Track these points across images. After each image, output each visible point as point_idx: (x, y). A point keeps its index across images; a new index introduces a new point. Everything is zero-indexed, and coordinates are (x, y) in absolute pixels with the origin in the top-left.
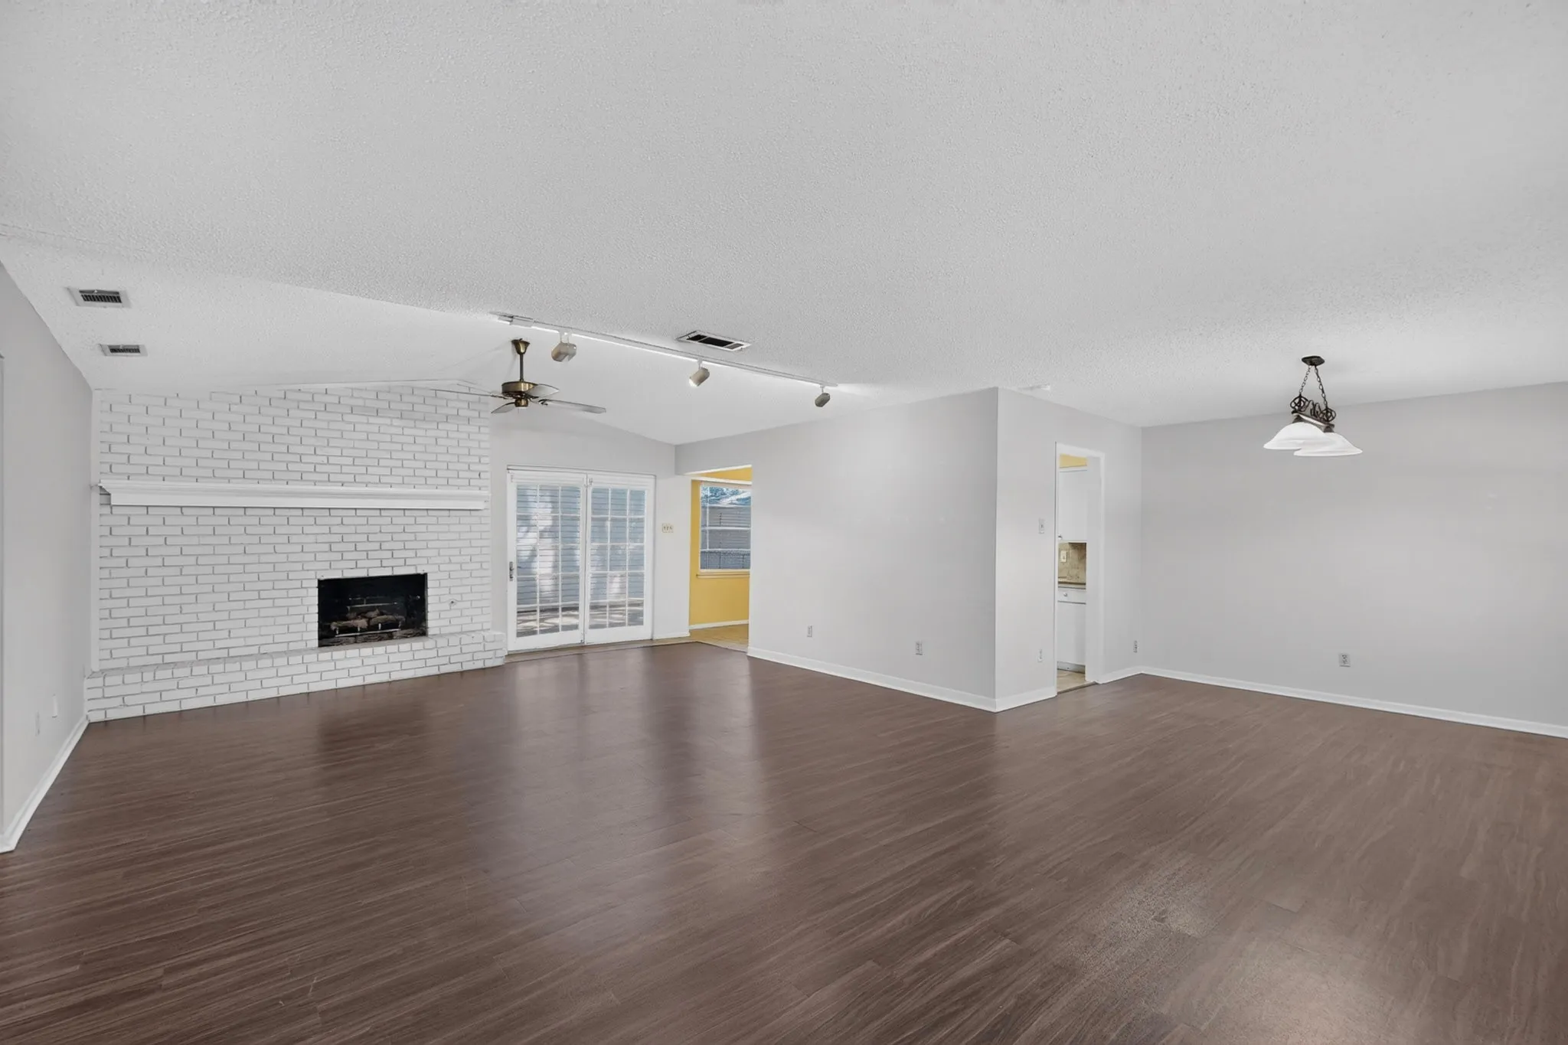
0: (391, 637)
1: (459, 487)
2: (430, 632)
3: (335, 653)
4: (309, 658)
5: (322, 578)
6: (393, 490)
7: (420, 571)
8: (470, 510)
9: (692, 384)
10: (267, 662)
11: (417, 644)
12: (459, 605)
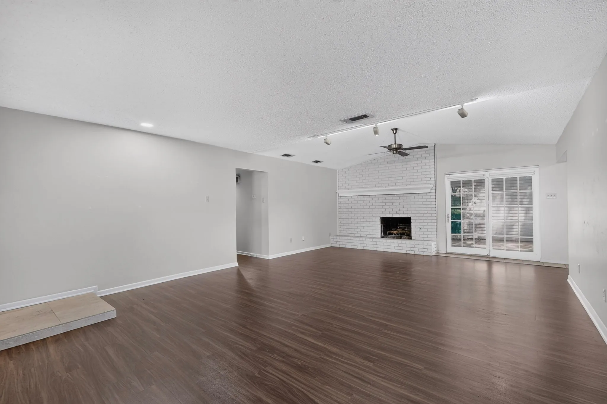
0: (401, 238)
1: (422, 184)
2: (412, 238)
3: (384, 240)
4: (378, 240)
5: (381, 217)
6: (400, 187)
7: (409, 216)
8: (427, 193)
9: (377, 135)
10: (367, 239)
11: (407, 241)
12: (422, 230)
